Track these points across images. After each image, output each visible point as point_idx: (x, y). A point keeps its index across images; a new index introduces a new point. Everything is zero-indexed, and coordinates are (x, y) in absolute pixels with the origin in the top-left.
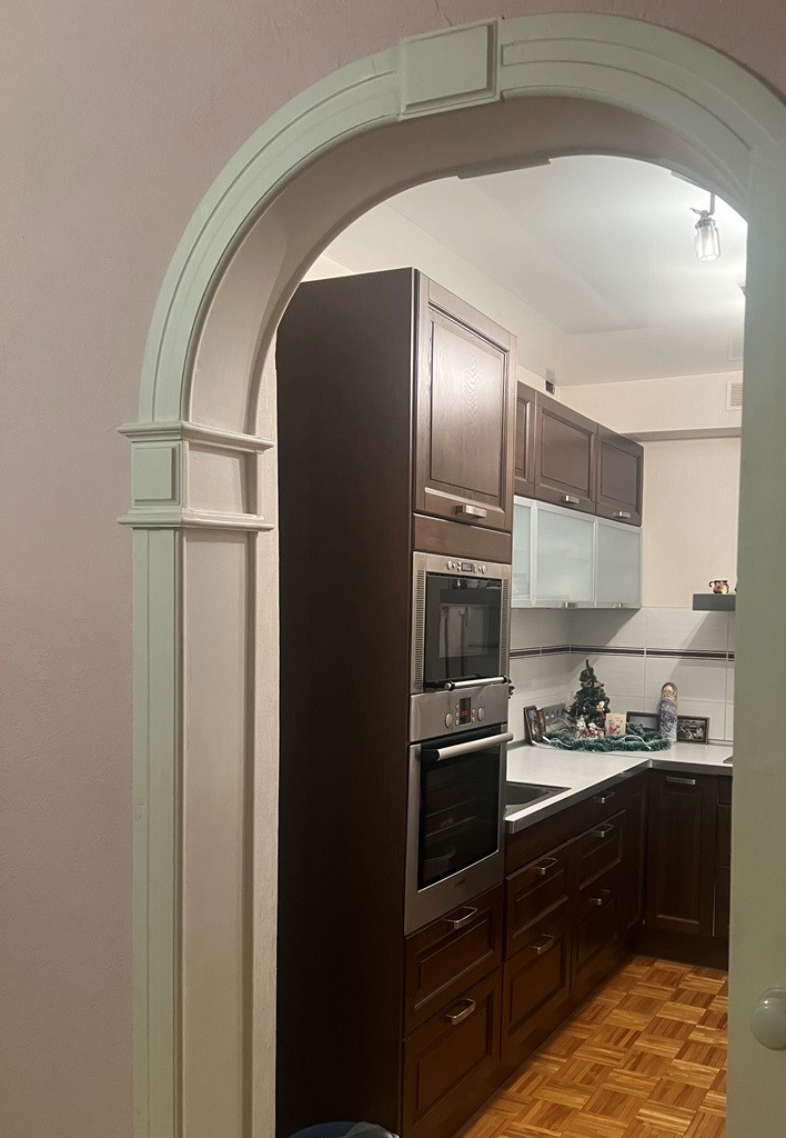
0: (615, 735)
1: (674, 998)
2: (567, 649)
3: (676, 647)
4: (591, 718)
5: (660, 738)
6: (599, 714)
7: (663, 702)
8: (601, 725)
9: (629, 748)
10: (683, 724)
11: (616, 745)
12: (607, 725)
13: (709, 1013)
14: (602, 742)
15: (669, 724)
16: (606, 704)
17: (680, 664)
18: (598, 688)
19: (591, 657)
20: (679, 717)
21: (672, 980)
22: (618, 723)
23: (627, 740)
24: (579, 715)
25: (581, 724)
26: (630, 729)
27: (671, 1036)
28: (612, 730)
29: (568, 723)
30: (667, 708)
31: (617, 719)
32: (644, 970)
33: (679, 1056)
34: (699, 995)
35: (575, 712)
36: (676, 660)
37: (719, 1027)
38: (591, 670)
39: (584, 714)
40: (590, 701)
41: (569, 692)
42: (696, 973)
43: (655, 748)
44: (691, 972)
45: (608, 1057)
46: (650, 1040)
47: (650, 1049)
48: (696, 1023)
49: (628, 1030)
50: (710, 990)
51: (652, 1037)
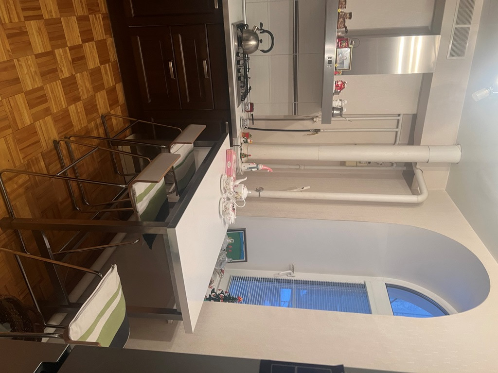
1: (80, 19)
13: (80, 47)
21: (92, 8)
27: (51, 39)
33: (38, 56)
34: (90, 32)
37: (73, 60)
42: (103, 19)
44: (103, 14)
45: (9, 13)
46: (39, 29)
47: (33, 34)
48: (69, 45)
49: (39, 9)
50: (96, 35)
51: (43, 28)
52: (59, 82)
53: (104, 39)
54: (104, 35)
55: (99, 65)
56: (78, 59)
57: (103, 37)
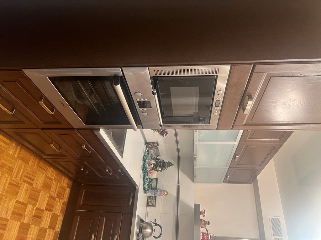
0: (149, 174)
2: (179, 157)
3: (180, 195)
4: (155, 165)
5: (148, 190)
6: (156, 168)
7: (161, 191)
8: (153, 169)
9: (144, 179)
10: (153, 198)
11: (145, 174)
12: (152, 171)
13: (43, 211)
14: (146, 169)
15: (153, 193)
16: (160, 171)
17: (174, 197)
18: (165, 168)
19: (176, 165)
20: (156, 196)
21: (60, 196)
22: (153, 175)
23: (147, 178)
24: (156, 161)
25: (153, 162)
26: (151, 180)
27: (30, 198)
28: (151, 173)
29: (153, 157)
30: (159, 192)
31: (155, 174)
32: (65, 185)
33: (17, 202)
35: (157, 160)
36: (176, 195)
37: (35, 216)
38: (171, 165)
39: (156, 163)
40: (161, 165)
41: (164, 158)
43: (144, 188)
45: (18, 174)
46: (27, 189)
47: (22, 190)
48: (37, 206)
49: (33, 180)
50: (54, 210)
51: (29, 190)
52: (19, 223)
53: (57, 215)
54: (59, 213)
55: (47, 228)
56: (38, 217)
57: (58, 214)
